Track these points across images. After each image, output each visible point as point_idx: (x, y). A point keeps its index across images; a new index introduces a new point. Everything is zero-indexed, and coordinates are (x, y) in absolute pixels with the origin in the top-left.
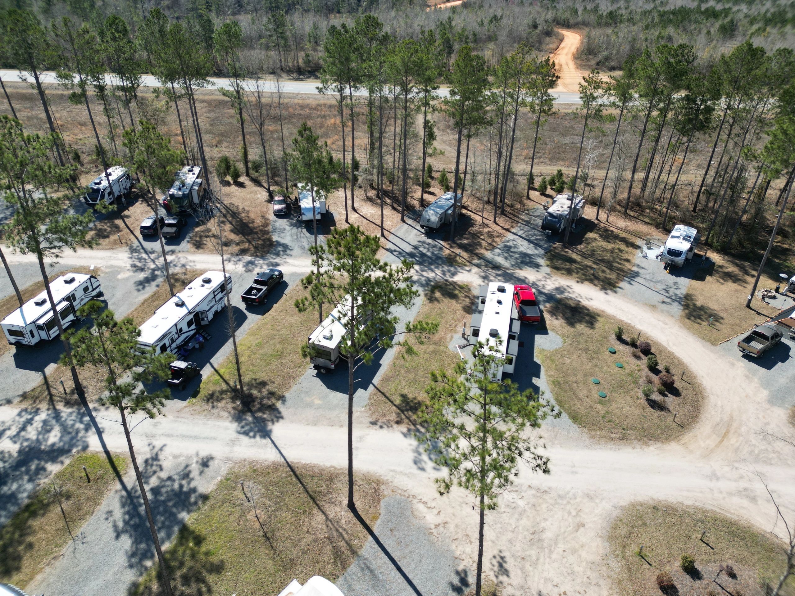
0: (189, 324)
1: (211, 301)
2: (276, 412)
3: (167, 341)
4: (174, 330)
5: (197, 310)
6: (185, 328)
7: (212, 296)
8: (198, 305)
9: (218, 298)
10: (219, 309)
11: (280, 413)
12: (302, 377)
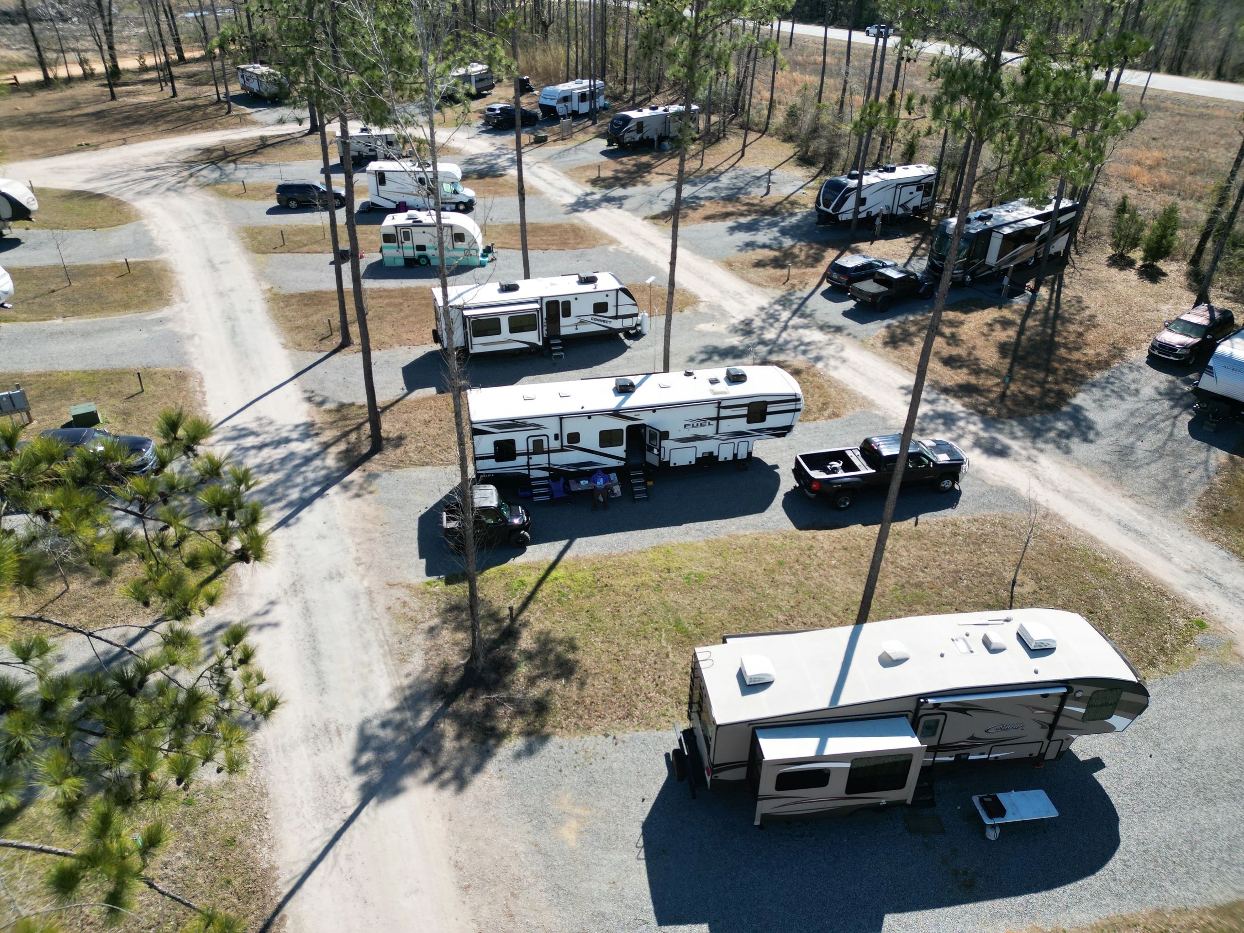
0: (608, 438)
1: (702, 422)
2: (473, 760)
3: (521, 440)
4: (552, 428)
5: (646, 418)
6: (589, 439)
7: (712, 412)
8: (654, 409)
9: (726, 426)
10: (725, 453)
11: (478, 769)
12: (643, 733)
